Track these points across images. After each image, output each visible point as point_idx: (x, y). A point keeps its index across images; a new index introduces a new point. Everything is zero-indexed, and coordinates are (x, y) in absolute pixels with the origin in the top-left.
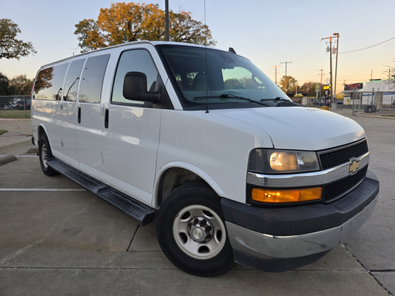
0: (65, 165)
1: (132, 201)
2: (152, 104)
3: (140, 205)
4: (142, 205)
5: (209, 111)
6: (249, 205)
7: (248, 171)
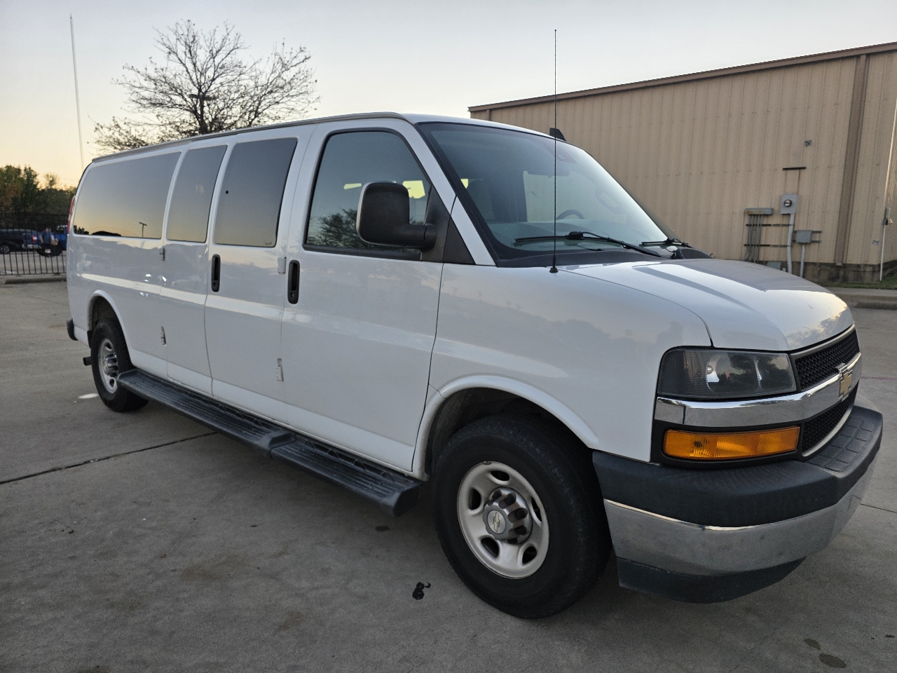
0: (166, 385)
1: (357, 464)
2: (418, 252)
3: (378, 472)
4: (385, 471)
5: (558, 267)
6: (658, 465)
7: (657, 395)
